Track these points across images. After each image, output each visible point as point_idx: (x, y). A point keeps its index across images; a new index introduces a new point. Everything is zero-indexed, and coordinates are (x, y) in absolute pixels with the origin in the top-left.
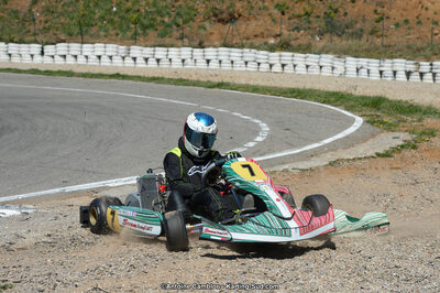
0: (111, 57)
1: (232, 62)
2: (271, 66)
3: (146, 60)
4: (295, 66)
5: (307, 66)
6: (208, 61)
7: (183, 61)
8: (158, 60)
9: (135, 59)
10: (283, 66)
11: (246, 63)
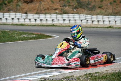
0: (18, 19)
1: (75, 20)
2: (93, 21)
3: (35, 20)
4: (104, 21)
5: (110, 21)
6: (64, 20)
7: (53, 20)
8: (41, 20)
9: (30, 20)
10: (98, 21)
11: (81, 20)
